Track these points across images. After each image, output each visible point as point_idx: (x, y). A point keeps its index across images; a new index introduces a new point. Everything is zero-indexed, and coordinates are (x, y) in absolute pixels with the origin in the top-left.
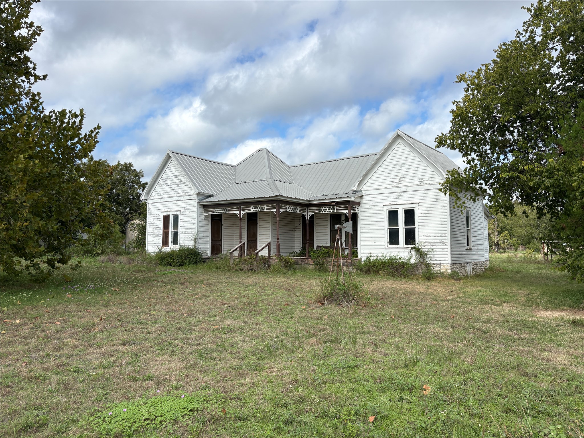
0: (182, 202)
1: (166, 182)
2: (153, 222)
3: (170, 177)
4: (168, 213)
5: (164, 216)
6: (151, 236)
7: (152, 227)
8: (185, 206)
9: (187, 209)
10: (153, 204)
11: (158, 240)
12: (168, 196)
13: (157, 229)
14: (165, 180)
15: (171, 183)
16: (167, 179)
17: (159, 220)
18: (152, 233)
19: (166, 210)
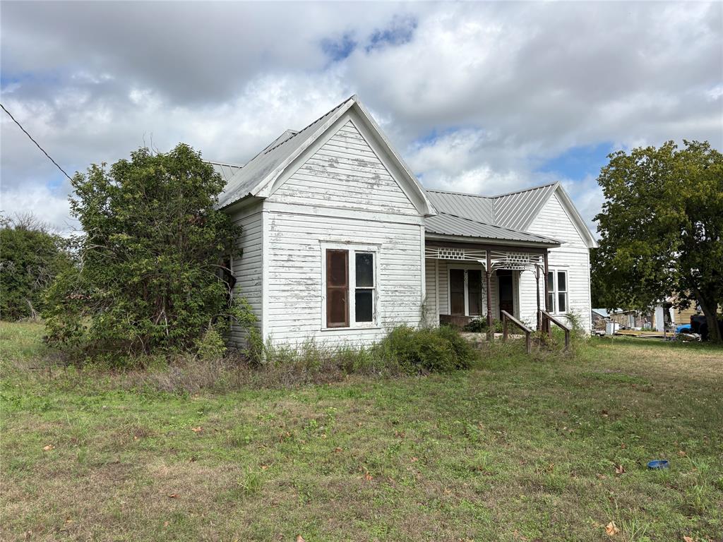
0: (384, 227)
1: (329, 169)
2: (286, 264)
3: (345, 161)
4: (344, 247)
5: (328, 251)
6: (283, 299)
7: (284, 275)
8: (392, 236)
9: (397, 243)
10: (284, 216)
11: (308, 311)
12: (341, 204)
13: (310, 284)
14: (326, 164)
15: (348, 176)
16: (333, 162)
17: (310, 259)
18: (288, 294)
19: (333, 238)
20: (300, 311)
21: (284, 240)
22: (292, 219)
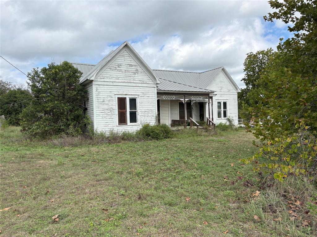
0: (140, 88)
1: (118, 68)
2: (102, 103)
3: (124, 65)
4: (125, 96)
5: (118, 98)
6: (101, 115)
7: (101, 107)
8: (144, 92)
9: (145, 94)
10: (101, 86)
11: (111, 119)
12: (123, 81)
13: (111, 110)
14: (117, 66)
15: (125, 70)
16: (119, 66)
17: (112, 101)
18: (104, 113)
19: (120, 93)
20: (108, 119)
21: (101, 95)
22: (104, 87)
